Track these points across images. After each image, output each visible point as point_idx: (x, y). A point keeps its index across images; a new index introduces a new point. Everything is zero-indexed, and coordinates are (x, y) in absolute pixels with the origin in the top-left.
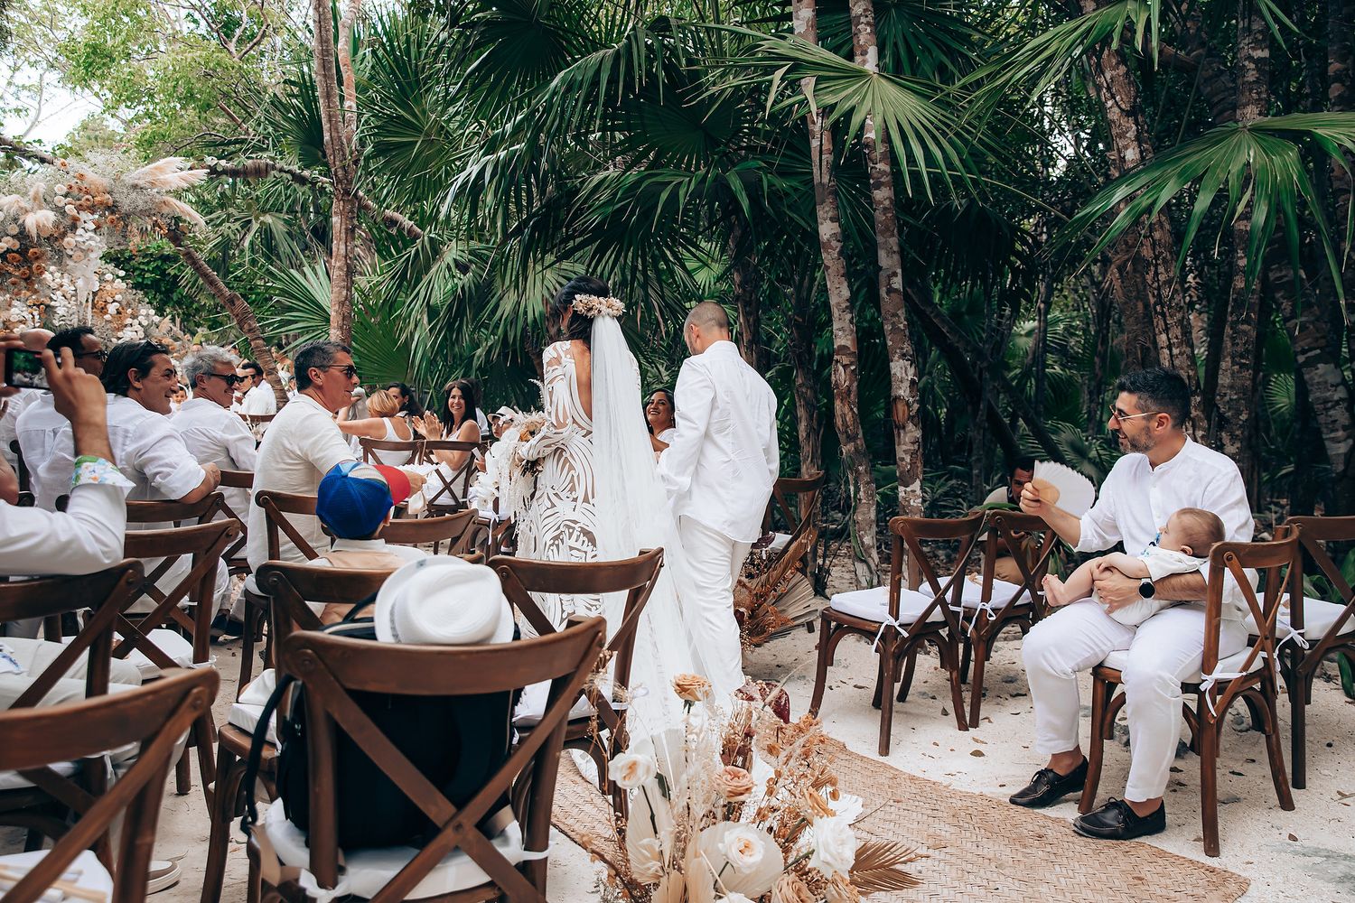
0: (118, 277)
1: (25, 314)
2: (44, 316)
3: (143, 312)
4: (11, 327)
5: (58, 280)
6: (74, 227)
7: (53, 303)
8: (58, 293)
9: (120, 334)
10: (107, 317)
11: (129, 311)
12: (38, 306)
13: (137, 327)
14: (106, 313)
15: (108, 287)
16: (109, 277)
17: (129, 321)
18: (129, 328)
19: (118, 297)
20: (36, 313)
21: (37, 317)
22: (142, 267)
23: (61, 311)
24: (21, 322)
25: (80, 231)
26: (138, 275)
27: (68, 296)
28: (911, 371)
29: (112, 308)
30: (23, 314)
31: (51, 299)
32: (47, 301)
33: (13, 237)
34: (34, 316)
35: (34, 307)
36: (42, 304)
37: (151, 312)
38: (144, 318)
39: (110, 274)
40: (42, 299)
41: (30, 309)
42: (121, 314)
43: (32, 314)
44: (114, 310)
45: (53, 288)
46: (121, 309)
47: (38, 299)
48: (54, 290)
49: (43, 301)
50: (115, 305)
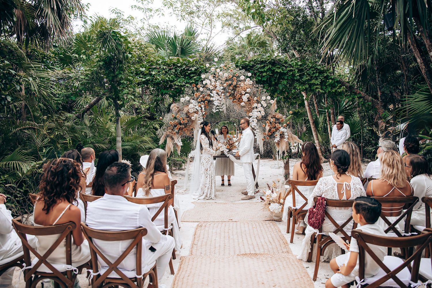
0: (247, 77)
1: (197, 107)
2: (208, 108)
3: (264, 98)
4: (190, 116)
5: (213, 83)
7: (212, 99)
8: (214, 92)
9: (250, 114)
10: (243, 104)
11: (255, 98)
12: (204, 102)
14: (242, 101)
15: (242, 84)
16: (242, 78)
17: (255, 105)
18: (255, 110)
19: (248, 90)
20: (203, 106)
21: (203, 108)
22: (260, 70)
23: (216, 103)
24: (195, 112)
26: (259, 76)
27: (220, 93)
29: (245, 98)
31: (209, 95)
32: (209, 98)
34: (202, 108)
35: (202, 102)
36: (206, 100)
37: (269, 98)
38: (264, 102)
39: (243, 76)
40: (205, 97)
41: (199, 104)
42: (250, 101)
43: (201, 107)
44: (246, 98)
45: (211, 89)
46: (250, 98)
47: (204, 97)
48: (212, 90)
49: (206, 98)
50: (247, 96)
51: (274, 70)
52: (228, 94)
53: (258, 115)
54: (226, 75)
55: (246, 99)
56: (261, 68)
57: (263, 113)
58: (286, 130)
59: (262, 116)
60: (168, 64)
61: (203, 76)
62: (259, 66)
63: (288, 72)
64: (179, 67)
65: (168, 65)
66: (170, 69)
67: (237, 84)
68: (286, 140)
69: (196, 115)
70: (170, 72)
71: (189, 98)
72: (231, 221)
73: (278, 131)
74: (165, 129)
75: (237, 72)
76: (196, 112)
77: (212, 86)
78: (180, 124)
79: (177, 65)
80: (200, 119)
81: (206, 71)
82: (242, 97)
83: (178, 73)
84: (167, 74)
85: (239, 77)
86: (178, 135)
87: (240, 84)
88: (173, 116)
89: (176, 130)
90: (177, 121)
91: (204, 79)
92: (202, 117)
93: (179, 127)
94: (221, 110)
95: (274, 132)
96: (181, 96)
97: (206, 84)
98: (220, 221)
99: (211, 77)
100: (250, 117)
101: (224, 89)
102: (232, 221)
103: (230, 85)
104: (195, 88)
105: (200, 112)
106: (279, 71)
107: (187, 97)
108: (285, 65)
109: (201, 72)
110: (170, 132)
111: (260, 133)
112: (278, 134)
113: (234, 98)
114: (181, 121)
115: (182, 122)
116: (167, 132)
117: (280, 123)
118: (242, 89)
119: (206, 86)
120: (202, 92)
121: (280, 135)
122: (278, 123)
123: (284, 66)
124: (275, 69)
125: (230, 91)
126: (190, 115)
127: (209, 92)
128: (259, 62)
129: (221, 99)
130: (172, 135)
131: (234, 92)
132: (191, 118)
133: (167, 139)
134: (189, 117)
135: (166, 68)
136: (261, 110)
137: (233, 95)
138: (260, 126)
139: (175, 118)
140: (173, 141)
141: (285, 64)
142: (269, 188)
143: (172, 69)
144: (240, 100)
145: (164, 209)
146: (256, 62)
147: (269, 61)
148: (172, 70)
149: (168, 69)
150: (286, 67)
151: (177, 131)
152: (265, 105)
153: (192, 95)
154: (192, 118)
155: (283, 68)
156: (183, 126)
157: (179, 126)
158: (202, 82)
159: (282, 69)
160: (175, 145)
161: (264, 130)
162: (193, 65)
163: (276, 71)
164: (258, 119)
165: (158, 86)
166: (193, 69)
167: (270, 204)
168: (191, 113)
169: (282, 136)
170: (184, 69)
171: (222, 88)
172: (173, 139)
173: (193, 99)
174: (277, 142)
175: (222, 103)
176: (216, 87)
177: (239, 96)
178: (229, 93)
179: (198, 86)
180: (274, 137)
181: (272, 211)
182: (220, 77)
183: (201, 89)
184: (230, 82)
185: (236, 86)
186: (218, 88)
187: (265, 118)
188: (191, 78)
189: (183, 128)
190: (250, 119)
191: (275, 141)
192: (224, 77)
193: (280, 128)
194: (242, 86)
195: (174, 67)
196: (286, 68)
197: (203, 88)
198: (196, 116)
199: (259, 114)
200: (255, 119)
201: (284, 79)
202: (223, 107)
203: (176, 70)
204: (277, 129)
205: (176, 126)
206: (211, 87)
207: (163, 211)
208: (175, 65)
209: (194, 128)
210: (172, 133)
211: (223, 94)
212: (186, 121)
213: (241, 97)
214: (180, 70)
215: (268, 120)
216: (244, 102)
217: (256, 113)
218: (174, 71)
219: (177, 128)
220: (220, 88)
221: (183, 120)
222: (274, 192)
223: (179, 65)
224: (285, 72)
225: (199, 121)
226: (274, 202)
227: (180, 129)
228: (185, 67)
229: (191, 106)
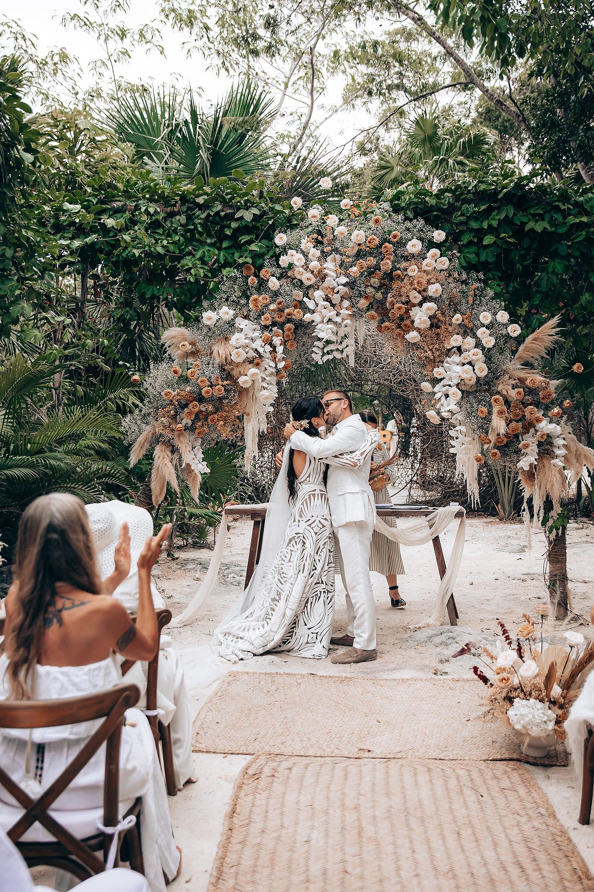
0: (430, 244)
1: (258, 344)
2: (293, 347)
3: (485, 317)
4: (235, 373)
5: (314, 264)
7: (308, 317)
8: (318, 294)
9: (438, 372)
10: (413, 336)
12: (281, 326)
13: (472, 353)
14: (411, 327)
15: (413, 270)
16: (414, 246)
17: (456, 340)
18: (456, 358)
19: (434, 289)
20: (277, 341)
21: (280, 349)
22: (474, 225)
23: (324, 332)
24: (251, 361)
27: (336, 298)
29: (421, 316)
30: (254, 346)
31: (301, 305)
32: (297, 314)
34: (274, 347)
35: (275, 329)
36: (289, 321)
37: (503, 316)
38: (488, 332)
39: (415, 241)
40: (287, 311)
41: (266, 333)
42: (438, 327)
43: (271, 344)
44: (426, 318)
45: (307, 283)
46: (439, 315)
47: (281, 310)
48: (309, 287)
49: (289, 314)
50: (429, 309)
51: (523, 224)
52: (363, 303)
53: (464, 376)
54: (359, 235)
55: (424, 322)
56: (477, 217)
57: (482, 370)
58: (558, 428)
59: (478, 379)
60: (162, 196)
61: (280, 239)
62: (472, 208)
63: (569, 230)
64: (201, 207)
65: (164, 200)
66: (171, 215)
67: (395, 268)
68: (558, 462)
69: (254, 370)
70: (172, 223)
71: (232, 312)
72: (367, 754)
73: (532, 430)
74: (149, 414)
75: (396, 226)
76: (255, 361)
77: (309, 275)
78: (201, 399)
79: (194, 202)
80: (265, 385)
81: (290, 224)
82: (411, 313)
83: (196, 228)
84: (160, 231)
85: (402, 244)
86: (192, 438)
87: (406, 270)
88: (175, 372)
89: (187, 421)
90: (188, 389)
91: (284, 251)
92: (274, 380)
93: (197, 410)
94: (338, 355)
95: (516, 436)
96: (205, 304)
97: (291, 266)
98: (328, 752)
99: (306, 244)
100: (435, 381)
101: (351, 285)
102: (370, 755)
103: (371, 272)
104: (252, 280)
105: (268, 363)
106: (539, 227)
107: (225, 309)
108: (563, 207)
109: (273, 228)
110: (165, 427)
111: (469, 439)
112: (530, 442)
113: (385, 315)
114: (203, 391)
115: (207, 392)
116: (156, 424)
117: (537, 404)
118: (411, 284)
119: (290, 273)
120: (276, 294)
121: (540, 444)
122: (531, 404)
123: (557, 209)
124: (525, 220)
125: (370, 290)
126: (232, 369)
127: (298, 294)
128: (470, 196)
129: (338, 319)
130: (170, 436)
131: (385, 294)
132: (235, 382)
133: (153, 449)
134: (229, 376)
135: (156, 212)
136: (474, 358)
137: (380, 308)
138: (469, 415)
139: (185, 380)
140: (176, 457)
141: (560, 204)
142: (507, 638)
143: (178, 213)
144: (404, 323)
145: (104, 746)
146: (461, 194)
147: (505, 190)
148: (178, 217)
149: (162, 215)
150: (565, 214)
151: (190, 423)
152: (489, 341)
153: (243, 302)
154: (241, 380)
155: (556, 216)
156: (211, 408)
157: (194, 407)
158: (277, 261)
159: (552, 222)
160: (184, 470)
161: (484, 426)
162: (247, 201)
163: (527, 228)
164: (463, 388)
165: (130, 271)
166: (248, 216)
167: (510, 700)
168: (238, 365)
169: (546, 447)
170: (217, 213)
171: (344, 280)
172: (174, 450)
173: (246, 317)
174: (527, 468)
175: (341, 334)
176: (325, 276)
177: (399, 308)
178: (366, 298)
179: (262, 273)
180: (518, 452)
181: (518, 727)
182: (337, 244)
183: (274, 283)
184: (372, 261)
185: (390, 276)
186: (329, 282)
187: (486, 385)
188: (239, 247)
189: (208, 414)
190: (436, 390)
191: (519, 465)
192: (351, 245)
193: (539, 420)
194: (410, 274)
195: (184, 208)
196: (565, 218)
197: (279, 279)
198: (254, 374)
199: (467, 374)
200: (455, 389)
201: (554, 255)
202: (344, 344)
203: (190, 218)
204: (529, 426)
205: (186, 406)
206: (307, 278)
207: (101, 753)
208: (188, 201)
209: (248, 414)
210: (173, 430)
211: (346, 303)
212: (219, 391)
213: (407, 311)
214: (203, 216)
215: (498, 393)
216: (418, 330)
217: (458, 369)
218: (183, 219)
219: (190, 413)
220: (336, 280)
221: (211, 386)
222: (526, 655)
223: (200, 200)
224: (562, 230)
225: (264, 392)
226: (527, 696)
227: (198, 416)
228: (219, 207)
229: (236, 339)
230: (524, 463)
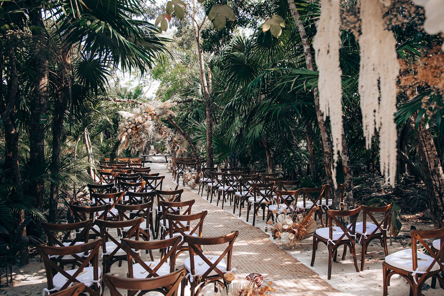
3: (171, 133)
6: (147, 120)
9: (166, 139)
13: (169, 137)
25: (148, 121)
28: (348, 158)
33: (134, 124)
37: (173, 133)
38: (171, 135)
57: (171, 139)
68: (179, 150)
87: (162, 128)
103: (158, 128)
105: (146, 138)
112: (176, 148)
113: (160, 133)
118: (163, 130)
131: (160, 130)
160: (135, 150)
161: (171, 146)
169: (178, 148)
172: (134, 148)
187: (171, 141)
204: (176, 145)
213: (162, 133)
230: (175, 150)
